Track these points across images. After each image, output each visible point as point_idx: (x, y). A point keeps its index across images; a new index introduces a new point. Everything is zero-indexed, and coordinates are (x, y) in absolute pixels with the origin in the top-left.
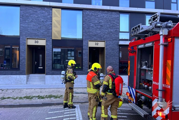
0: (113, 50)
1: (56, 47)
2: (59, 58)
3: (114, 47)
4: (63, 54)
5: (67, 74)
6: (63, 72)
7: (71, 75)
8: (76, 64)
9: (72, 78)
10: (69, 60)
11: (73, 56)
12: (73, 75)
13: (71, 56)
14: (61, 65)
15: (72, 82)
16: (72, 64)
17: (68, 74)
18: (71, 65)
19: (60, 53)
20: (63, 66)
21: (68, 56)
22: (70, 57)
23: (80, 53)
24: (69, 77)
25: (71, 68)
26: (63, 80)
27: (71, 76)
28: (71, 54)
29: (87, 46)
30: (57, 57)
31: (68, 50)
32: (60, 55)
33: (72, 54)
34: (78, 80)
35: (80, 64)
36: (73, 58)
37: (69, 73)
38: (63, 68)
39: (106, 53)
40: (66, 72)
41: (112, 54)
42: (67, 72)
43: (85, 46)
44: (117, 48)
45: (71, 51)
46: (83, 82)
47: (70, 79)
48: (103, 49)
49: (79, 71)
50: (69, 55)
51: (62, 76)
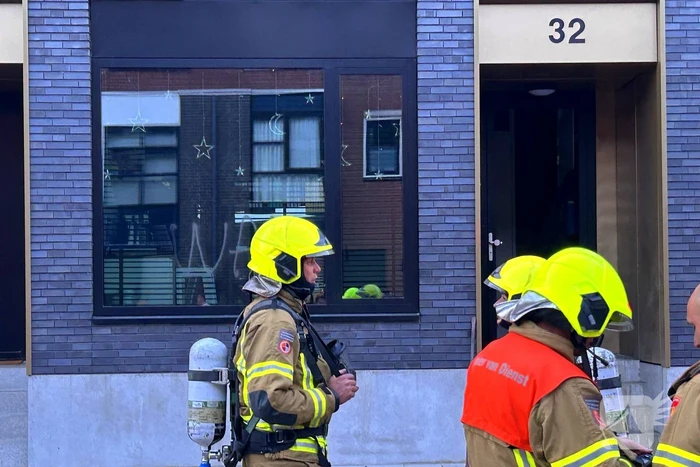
1: (130, 77)
2: (163, 193)
4: (203, 149)
5: (240, 363)
6: (206, 350)
7: (286, 371)
9: (290, 403)
10: (269, 208)
11: (314, 162)
12: (306, 370)
13: (289, 171)
14: (187, 272)
15: (303, 446)
16: (285, 263)
17: (248, 366)
18: (274, 275)
19: (170, 141)
20: (208, 272)
21: (252, 175)
22: (278, 183)
23: (383, 134)
24: (263, 393)
25: (275, 302)
26: (210, 428)
27: (283, 389)
28: (286, 144)
29: (458, 60)
30: (142, 184)
31: (261, 110)
32: (168, 166)
33: (297, 144)
34: (374, 428)
35: (380, 253)
36: (314, 190)
37: (257, 354)
38: (210, 301)
40: (232, 351)
42: (243, 340)
43: (442, 54)
45: (291, 110)
46: (422, 445)
47: (268, 414)
48: (635, 80)
49: (380, 327)
50: (268, 160)
51: (201, 393)
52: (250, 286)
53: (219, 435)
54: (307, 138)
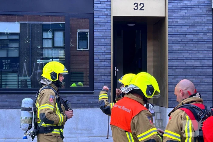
0: (193, 26)
1: (4, 18)
2: (14, 54)
3: (195, 15)
4: (27, 40)
5: (37, 105)
6: (27, 101)
7: (51, 107)
8: (66, 72)
10: (47, 59)
11: (62, 45)
13: (54, 47)
14: (22, 78)
15: (56, 131)
16: (53, 75)
17: (40, 106)
19: (17, 37)
20: (28, 78)
21: (42, 48)
22: (50, 51)
23: (83, 36)
24: (44, 114)
27: (50, 113)
28: (53, 39)
29: (106, 14)
30: (8, 51)
31: (45, 28)
32: (16, 45)
33: (56, 39)
35: (81, 73)
36: (62, 54)
37: (43, 101)
38: (30, 87)
39: (172, 36)
41: (191, 40)
42: (38, 98)
43: (101, 13)
44: (208, 20)
45: (55, 29)
46: (94, 131)
48: (159, 22)
49: (82, 95)
50: (47, 44)
51: (25, 115)
52: (42, 82)
53: (30, 128)
54: (59, 37)
